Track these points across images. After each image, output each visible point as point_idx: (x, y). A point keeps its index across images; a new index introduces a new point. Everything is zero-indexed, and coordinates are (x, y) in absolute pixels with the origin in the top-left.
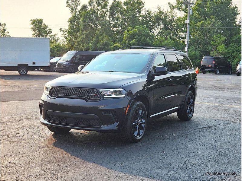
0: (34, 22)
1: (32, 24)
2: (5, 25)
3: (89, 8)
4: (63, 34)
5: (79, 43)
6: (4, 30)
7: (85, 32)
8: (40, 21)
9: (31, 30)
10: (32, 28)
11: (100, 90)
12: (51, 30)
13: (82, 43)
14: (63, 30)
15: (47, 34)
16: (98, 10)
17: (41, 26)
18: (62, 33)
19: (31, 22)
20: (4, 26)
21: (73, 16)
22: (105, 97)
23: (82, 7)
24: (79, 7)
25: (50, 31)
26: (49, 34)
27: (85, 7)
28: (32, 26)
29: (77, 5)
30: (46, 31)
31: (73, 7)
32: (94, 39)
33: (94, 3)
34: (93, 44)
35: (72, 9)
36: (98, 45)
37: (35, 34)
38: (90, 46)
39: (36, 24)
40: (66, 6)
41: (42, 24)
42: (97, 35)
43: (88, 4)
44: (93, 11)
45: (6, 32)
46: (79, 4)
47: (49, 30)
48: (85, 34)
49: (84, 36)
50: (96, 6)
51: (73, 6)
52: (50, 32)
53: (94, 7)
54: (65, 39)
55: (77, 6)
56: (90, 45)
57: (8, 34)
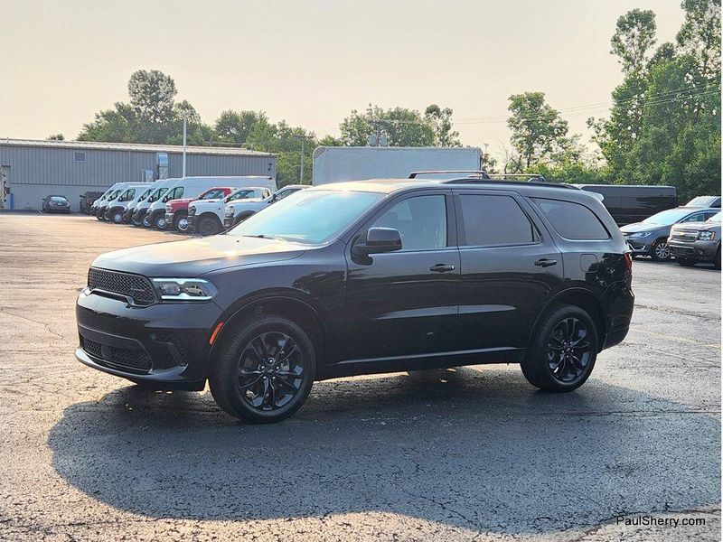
0: (517, 103)
1: (512, 108)
2: (449, 112)
3: (681, 52)
4: (595, 135)
5: (634, 163)
6: (447, 128)
7: (654, 129)
8: (536, 100)
9: (508, 124)
10: (511, 120)
11: (155, 280)
12: (566, 123)
13: (642, 161)
14: (596, 122)
15: (554, 136)
16: (706, 57)
17: (538, 113)
18: (592, 131)
19: (511, 102)
20: (445, 116)
21: (628, 82)
22: (163, 297)
23: (659, 50)
24: (650, 53)
25: (561, 128)
26: (559, 134)
27: (667, 52)
28: (511, 114)
29: (645, 46)
30: (551, 129)
31: (633, 52)
32: (676, 149)
33: (696, 39)
34: (673, 163)
35: (628, 59)
36: (688, 167)
37: (518, 137)
38: (664, 169)
39: (523, 109)
40: (611, 53)
41: (542, 107)
42: (688, 136)
43: (675, 43)
44: (690, 62)
45: (450, 132)
46: (653, 43)
47: (559, 125)
48: (655, 133)
49: (650, 141)
50: (702, 45)
51: (633, 50)
52: (563, 129)
53: (694, 51)
54: (601, 150)
55: (643, 51)
56: (665, 167)
57: (455, 139)
